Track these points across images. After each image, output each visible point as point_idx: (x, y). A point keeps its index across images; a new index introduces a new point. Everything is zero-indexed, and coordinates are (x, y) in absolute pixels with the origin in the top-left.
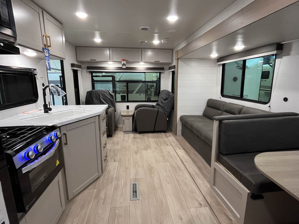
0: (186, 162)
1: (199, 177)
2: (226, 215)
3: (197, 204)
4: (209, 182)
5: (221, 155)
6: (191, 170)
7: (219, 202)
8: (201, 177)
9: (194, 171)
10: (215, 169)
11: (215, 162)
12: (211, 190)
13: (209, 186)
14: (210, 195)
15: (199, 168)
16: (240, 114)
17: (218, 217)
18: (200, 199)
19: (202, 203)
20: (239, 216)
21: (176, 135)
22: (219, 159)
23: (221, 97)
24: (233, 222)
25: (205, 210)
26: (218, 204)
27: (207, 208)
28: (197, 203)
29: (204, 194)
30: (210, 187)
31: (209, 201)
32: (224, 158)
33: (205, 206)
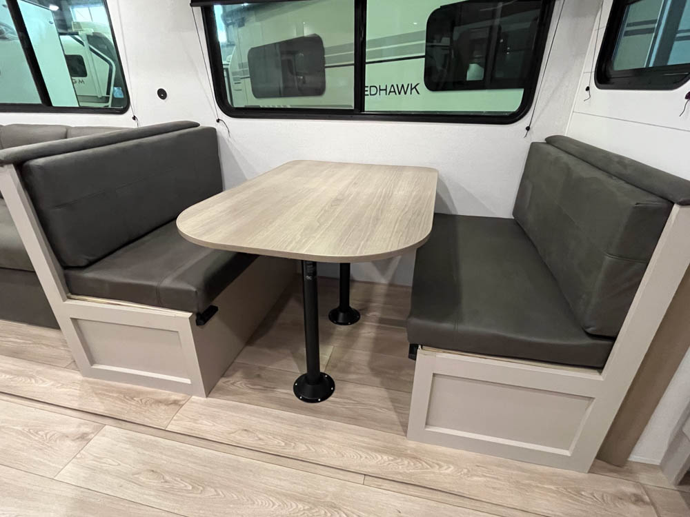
1: (31, 377)
2: (159, 402)
3: (72, 444)
4: (74, 365)
5: (73, 273)
7: (129, 389)
8: (38, 373)
10: (74, 320)
11: (64, 301)
12: (91, 379)
13: (78, 377)
14: (96, 394)
15: (15, 354)
17: (147, 421)
18: (74, 424)
19: (84, 429)
20: (188, 381)
22: (72, 288)
24: (182, 403)
25: (110, 437)
26: (129, 396)
27: (110, 429)
28: (68, 443)
29: (76, 406)
30: (84, 375)
31: (101, 409)
32: (89, 274)
33: (98, 430)
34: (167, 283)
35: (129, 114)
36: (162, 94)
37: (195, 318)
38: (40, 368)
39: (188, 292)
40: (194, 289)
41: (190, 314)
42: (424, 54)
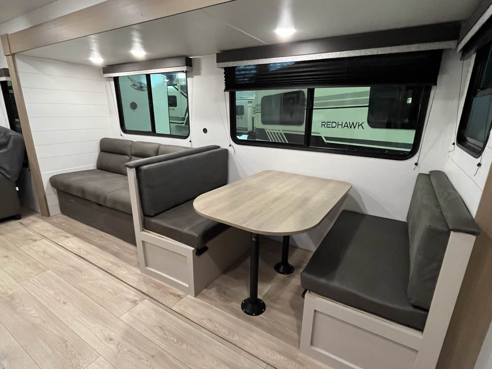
0: (88, 253)
1: (119, 267)
2: (172, 293)
3: (130, 304)
4: (138, 265)
5: (147, 218)
6: (102, 263)
7: (160, 284)
8: (123, 266)
9: (109, 261)
10: (143, 242)
11: (141, 231)
12: (144, 274)
13: (139, 272)
14: (145, 282)
15: (116, 254)
16: (157, 155)
17: (164, 302)
18: (132, 294)
19: (136, 298)
20: (187, 286)
21: (49, 215)
22: (146, 226)
23: (123, 134)
24: (182, 297)
25: (145, 305)
26: (159, 287)
27: (147, 301)
28: (128, 303)
29: (135, 286)
30: (141, 272)
31: (145, 290)
32: (153, 220)
33: (142, 300)
34: (186, 230)
35: (188, 139)
36: (205, 131)
37: (196, 251)
38: (124, 263)
39: (194, 237)
40: (197, 235)
41: (193, 249)
42: (368, 105)
